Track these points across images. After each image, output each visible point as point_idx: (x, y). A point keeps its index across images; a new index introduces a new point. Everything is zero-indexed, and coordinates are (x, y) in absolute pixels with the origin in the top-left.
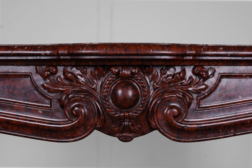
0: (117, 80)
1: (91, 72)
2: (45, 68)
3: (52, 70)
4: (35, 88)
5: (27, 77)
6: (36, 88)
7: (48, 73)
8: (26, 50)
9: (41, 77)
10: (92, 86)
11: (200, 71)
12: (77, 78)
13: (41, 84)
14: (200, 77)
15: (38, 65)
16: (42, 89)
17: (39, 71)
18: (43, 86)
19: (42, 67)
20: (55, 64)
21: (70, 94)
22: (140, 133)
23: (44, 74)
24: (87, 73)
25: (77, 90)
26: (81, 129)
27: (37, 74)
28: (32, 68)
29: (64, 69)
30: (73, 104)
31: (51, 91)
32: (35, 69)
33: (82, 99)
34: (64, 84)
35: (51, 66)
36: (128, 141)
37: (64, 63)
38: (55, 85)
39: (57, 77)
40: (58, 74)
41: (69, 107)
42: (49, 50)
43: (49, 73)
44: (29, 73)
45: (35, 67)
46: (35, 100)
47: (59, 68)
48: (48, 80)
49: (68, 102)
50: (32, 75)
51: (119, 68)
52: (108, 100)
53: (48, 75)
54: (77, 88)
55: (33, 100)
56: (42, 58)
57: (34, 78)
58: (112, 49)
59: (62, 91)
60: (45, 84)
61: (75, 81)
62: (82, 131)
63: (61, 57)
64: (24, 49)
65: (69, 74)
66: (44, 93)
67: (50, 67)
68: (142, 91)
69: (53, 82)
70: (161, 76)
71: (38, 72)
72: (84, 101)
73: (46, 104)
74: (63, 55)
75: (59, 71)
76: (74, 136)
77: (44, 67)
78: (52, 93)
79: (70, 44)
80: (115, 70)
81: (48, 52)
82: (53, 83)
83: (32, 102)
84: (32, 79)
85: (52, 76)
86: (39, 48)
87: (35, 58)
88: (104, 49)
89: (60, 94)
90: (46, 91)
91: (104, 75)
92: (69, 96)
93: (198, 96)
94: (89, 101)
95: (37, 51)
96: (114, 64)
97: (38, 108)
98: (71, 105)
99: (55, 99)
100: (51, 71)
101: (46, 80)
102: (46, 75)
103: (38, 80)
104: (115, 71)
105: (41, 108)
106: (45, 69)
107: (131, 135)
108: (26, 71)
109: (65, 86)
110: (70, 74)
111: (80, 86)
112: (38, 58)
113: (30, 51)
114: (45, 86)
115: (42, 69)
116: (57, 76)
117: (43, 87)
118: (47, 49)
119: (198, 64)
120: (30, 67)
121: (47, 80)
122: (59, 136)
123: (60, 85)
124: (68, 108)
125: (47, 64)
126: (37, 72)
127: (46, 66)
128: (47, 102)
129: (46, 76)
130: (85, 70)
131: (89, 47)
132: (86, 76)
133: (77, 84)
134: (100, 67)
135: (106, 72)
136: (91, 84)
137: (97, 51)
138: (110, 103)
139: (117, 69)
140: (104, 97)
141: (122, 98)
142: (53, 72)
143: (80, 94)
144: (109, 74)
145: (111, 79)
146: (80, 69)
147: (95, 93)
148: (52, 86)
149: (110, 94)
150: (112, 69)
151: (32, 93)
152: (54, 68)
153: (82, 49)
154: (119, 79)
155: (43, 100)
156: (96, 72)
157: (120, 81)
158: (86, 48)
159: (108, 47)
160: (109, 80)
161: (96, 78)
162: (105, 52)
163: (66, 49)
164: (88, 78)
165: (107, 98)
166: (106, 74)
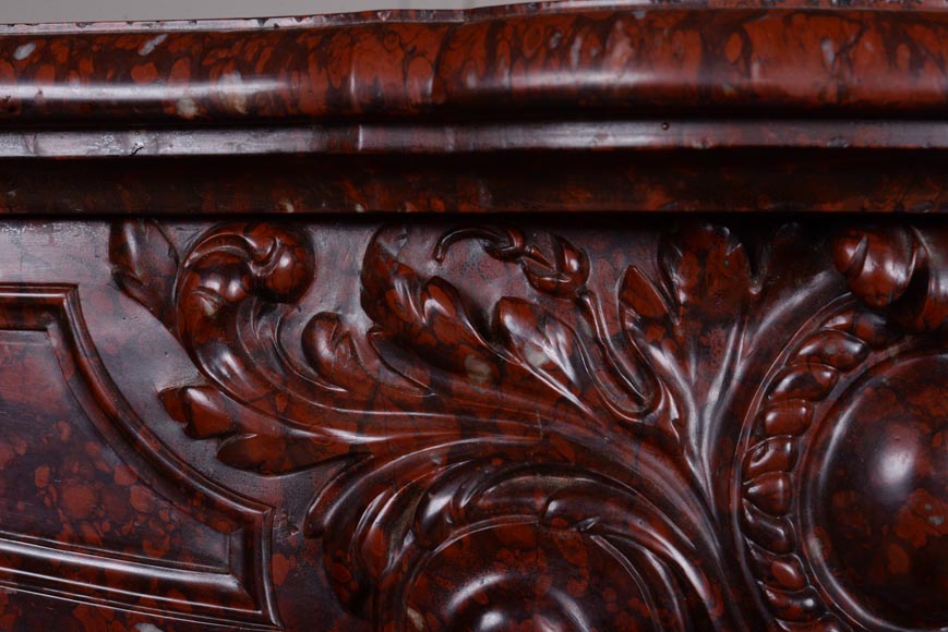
0: (882, 356)
1: (631, 283)
2: (199, 244)
3: (262, 261)
4: (102, 426)
5: (33, 323)
6: (113, 420)
7: (225, 286)
8: (26, 73)
9: (162, 329)
10: (635, 409)
12: (502, 335)
13: (160, 389)
15: (133, 218)
16: (171, 429)
17: (138, 273)
18: (175, 402)
19: (173, 231)
20: (290, 209)
21: (436, 489)
23: (187, 295)
24: (591, 294)
25: (502, 453)
27: (122, 298)
28: (82, 239)
29: (373, 251)
30: (461, 582)
31: (255, 454)
32: (104, 251)
33: (552, 532)
34: (376, 396)
35: (254, 220)
37: (380, 200)
38: (289, 398)
39: (311, 325)
40: (320, 300)
41: (422, 610)
42: (247, 72)
43: (234, 287)
44: (51, 287)
45: (103, 232)
46: (106, 526)
47: (324, 241)
48: (228, 358)
49: (412, 558)
50: (76, 302)
51: (915, 244)
52: (790, 546)
53: (228, 308)
54: (496, 430)
55: (88, 531)
56: (180, 145)
57: (92, 332)
58: (904, 53)
59: (355, 452)
60: (199, 388)
61: (483, 368)
63: (363, 138)
64: (11, 60)
65: (427, 294)
66: (191, 469)
67: (246, 232)
69: (270, 369)
71: (138, 282)
72: (572, 549)
73: (205, 562)
74: (382, 113)
75: (322, 271)
77: (184, 235)
78: (260, 468)
79: (451, 13)
80: (881, 262)
81: (235, 89)
82: (267, 384)
83: (78, 542)
84: (79, 341)
85: (258, 318)
86: (149, 47)
87: (105, 145)
88: (828, 49)
89: (341, 485)
90: (204, 452)
91: (749, 312)
92: (425, 503)
94: (612, 550)
95: (126, 79)
96: (888, 209)
97: (137, 600)
98: (448, 594)
99: (290, 527)
100: (254, 270)
101: (211, 354)
102: (209, 306)
103: (129, 351)
104: (879, 274)
105: (160, 604)
106: (195, 255)
108: (29, 273)
109: (384, 407)
110: (431, 303)
111: (520, 415)
112: (140, 143)
113: (60, 78)
114: (199, 405)
115: (172, 247)
116: (308, 318)
117: (175, 417)
118: (222, 55)
120: (57, 237)
121: (216, 355)
123: (339, 401)
124: (413, 614)
125: (223, 208)
126: (123, 279)
127: (205, 228)
128: (216, 545)
129: (206, 319)
130: (574, 264)
131: (661, 30)
132: (585, 323)
133: (493, 392)
134: (719, 234)
135: (768, 279)
136: (624, 388)
137: (756, 68)
138: (809, 572)
139: (900, 258)
140: (753, 513)
141: (932, 526)
142: (272, 278)
143: (532, 491)
144: (799, 298)
145: (830, 349)
146: (530, 255)
147: (665, 477)
148: (261, 412)
149: (810, 485)
150: (851, 252)
151: (75, 469)
152: (283, 245)
153: (594, 52)
154: (893, 350)
155: (172, 527)
156: (677, 278)
157: (900, 365)
158: (632, 45)
159: (860, 35)
160: (809, 356)
161: (680, 333)
162: (839, 76)
163: (412, 55)
164: (596, 339)
165: (784, 525)
166: (770, 296)
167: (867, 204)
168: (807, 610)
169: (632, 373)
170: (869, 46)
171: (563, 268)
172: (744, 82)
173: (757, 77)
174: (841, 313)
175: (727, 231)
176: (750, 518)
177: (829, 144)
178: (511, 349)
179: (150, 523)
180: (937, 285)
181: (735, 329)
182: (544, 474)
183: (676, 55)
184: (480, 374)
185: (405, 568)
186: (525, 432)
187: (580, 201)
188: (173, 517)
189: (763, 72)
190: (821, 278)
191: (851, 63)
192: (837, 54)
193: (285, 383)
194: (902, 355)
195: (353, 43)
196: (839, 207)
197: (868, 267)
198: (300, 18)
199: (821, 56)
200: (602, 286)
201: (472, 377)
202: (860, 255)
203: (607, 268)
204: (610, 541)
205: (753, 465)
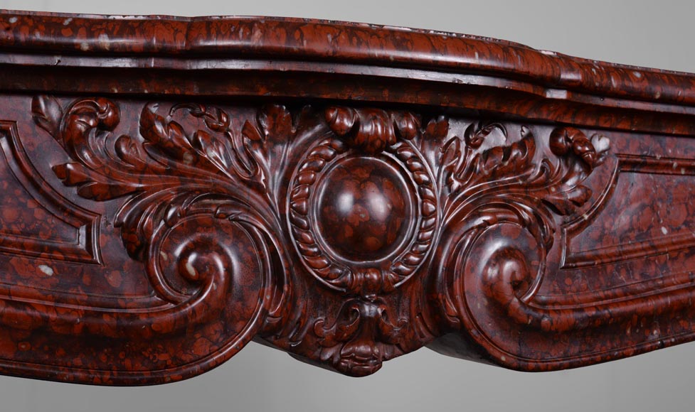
0: (341, 156)
2: (74, 105)
3: (102, 112)
10: (248, 176)
11: (576, 141)
12: (198, 144)
13: (53, 166)
14: (569, 162)
15: (44, 93)
16: (57, 183)
17: (45, 117)
18: (60, 171)
19: (60, 100)
20: (116, 91)
21: (171, 205)
22: (403, 345)
23: (72, 123)
24: (231, 131)
26: (213, 332)
27: (39, 125)
29: (146, 113)
31: (93, 193)
33: (219, 220)
34: (144, 168)
35: (100, 96)
36: (367, 373)
37: (157, 88)
38: (110, 169)
39: (119, 140)
40: (123, 129)
41: (167, 252)
43: (91, 123)
44: (4, 122)
45: (30, 101)
48: (86, 151)
49: (163, 231)
50: (15, 128)
51: (354, 113)
52: (308, 228)
54: (194, 182)
55: (15, 228)
58: (355, 40)
59: (137, 191)
60: (71, 164)
61: (190, 158)
62: (215, 338)
63: (153, 63)
64: (8, 22)
66: (65, 200)
67: (96, 101)
68: (420, 200)
69: (102, 158)
70: (468, 153)
71: (45, 120)
72: (227, 227)
73: (67, 240)
75: (124, 119)
76: (184, 358)
77: (65, 102)
78: (97, 200)
80: (342, 119)
81: (105, 41)
82: (101, 163)
86: (66, 22)
87: (44, 64)
88: (330, 37)
89: (131, 204)
90: (71, 192)
91: (291, 139)
92: (170, 209)
93: (565, 223)
94: (242, 228)
99: (108, 224)
100: (99, 116)
101: (80, 149)
103: (39, 150)
104: (342, 124)
105: (49, 257)
106: (73, 109)
107: (376, 351)
109: (150, 173)
110: (172, 131)
111: (204, 177)
112: (55, 60)
113: (31, 31)
114: (71, 171)
116: (118, 137)
117: (60, 178)
118: (99, 27)
119: (569, 121)
121: (82, 149)
122: (123, 360)
123: (131, 171)
124: (163, 254)
126: (38, 119)
130: (225, 119)
131: (271, 27)
132: (229, 142)
133: (193, 168)
134: (281, 108)
135: (299, 127)
136: (244, 168)
137: (305, 42)
138: (315, 238)
139: (349, 118)
140: (294, 214)
141: (361, 218)
142: (106, 119)
143: (210, 205)
144: (309, 135)
145: (323, 152)
146: (208, 115)
147: (259, 202)
148: (99, 173)
149: (315, 205)
150: (331, 115)
151: (9, 201)
152: (110, 106)
153: (248, 33)
154: (345, 154)
155: (52, 226)
156: (264, 124)
157: (347, 160)
158: (261, 32)
159: (340, 33)
160: (315, 155)
161: (265, 147)
162: (333, 46)
163: (177, 31)
164: (233, 149)
165: (306, 220)
166: (299, 133)
167: (339, 96)
168: (315, 252)
169: (247, 162)
170: (343, 37)
171: (221, 120)
172: (301, 47)
173: (306, 45)
174: (327, 139)
175: (285, 108)
176: (293, 216)
177: (328, 71)
178: (202, 150)
179: (43, 224)
180: (363, 128)
181: (286, 146)
182: (214, 199)
183: (277, 36)
184: (188, 160)
185: (160, 235)
186: (206, 183)
187: (234, 91)
188: (53, 221)
189: (307, 43)
190: (318, 128)
191: (337, 42)
192: (332, 39)
193: (108, 163)
194: (348, 156)
195: (154, 26)
196: (329, 96)
197: (338, 121)
198: (124, 16)
199: (327, 39)
200: (235, 128)
201: (185, 161)
202: (335, 116)
203: (237, 121)
204: (241, 224)
205: (294, 196)
